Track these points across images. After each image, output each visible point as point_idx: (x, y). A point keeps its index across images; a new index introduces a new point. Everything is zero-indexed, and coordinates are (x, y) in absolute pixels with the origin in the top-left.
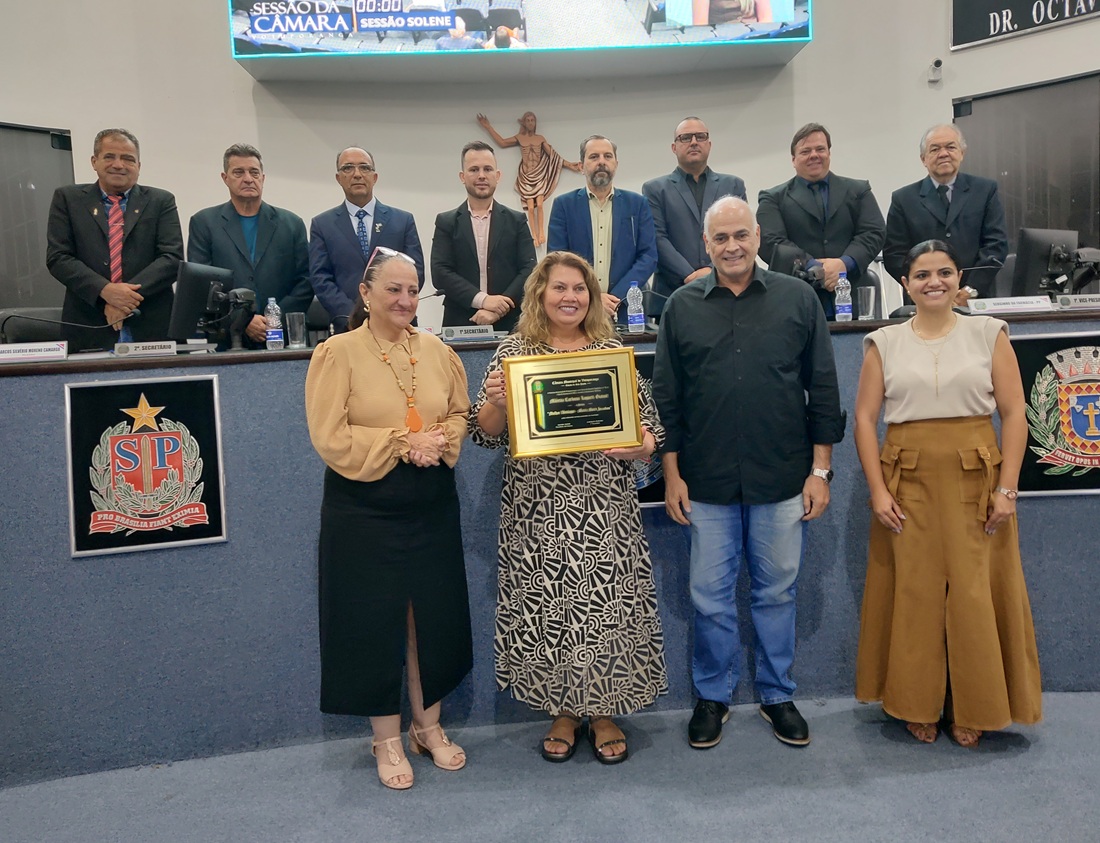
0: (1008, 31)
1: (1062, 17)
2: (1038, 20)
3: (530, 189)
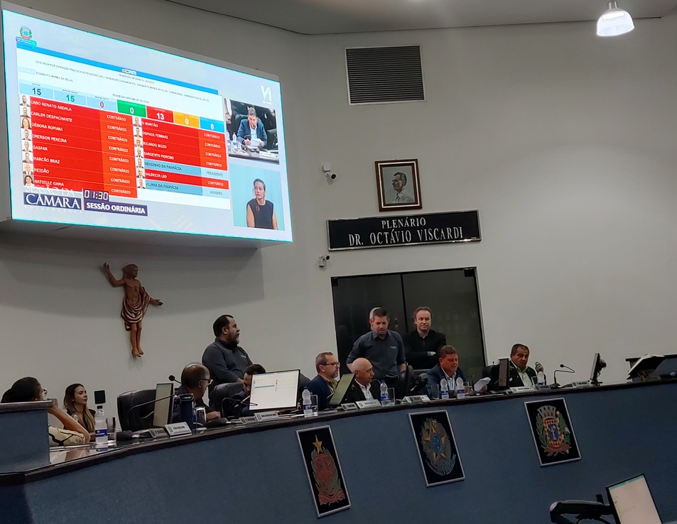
0: (359, 245)
1: (384, 243)
2: (373, 242)
3: (134, 316)
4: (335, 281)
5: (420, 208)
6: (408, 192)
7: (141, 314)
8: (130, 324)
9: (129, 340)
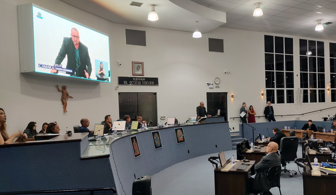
0: (126, 84)
1: (133, 84)
2: (130, 84)
4: (119, 93)
6: (140, 71)
7: (67, 100)
8: (64, 103)
9: (63, 107)
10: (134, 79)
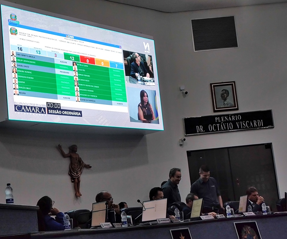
3: (76, 174)
5: (237, 109)
6: (230, 100)
7: (80, 173)
8: (74, 179)
9: (73, 188)
10: (218, 120)
